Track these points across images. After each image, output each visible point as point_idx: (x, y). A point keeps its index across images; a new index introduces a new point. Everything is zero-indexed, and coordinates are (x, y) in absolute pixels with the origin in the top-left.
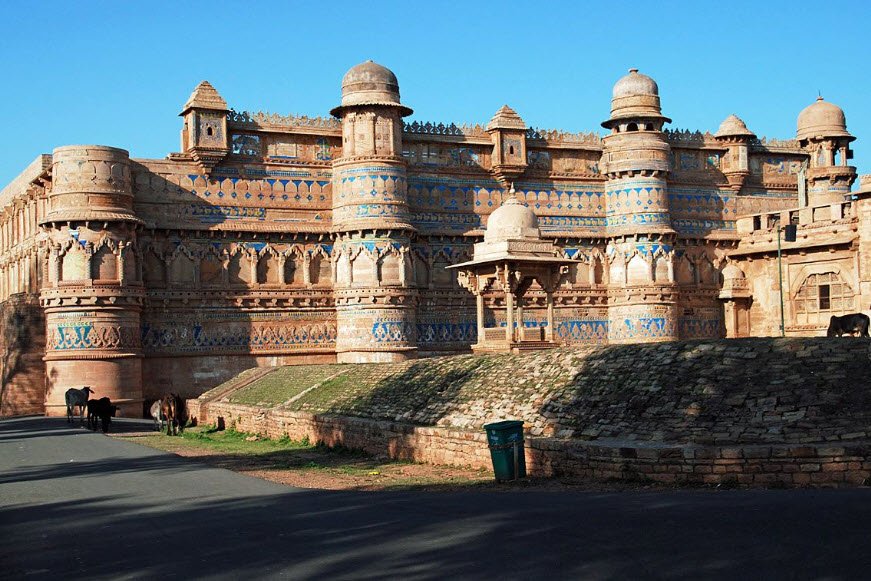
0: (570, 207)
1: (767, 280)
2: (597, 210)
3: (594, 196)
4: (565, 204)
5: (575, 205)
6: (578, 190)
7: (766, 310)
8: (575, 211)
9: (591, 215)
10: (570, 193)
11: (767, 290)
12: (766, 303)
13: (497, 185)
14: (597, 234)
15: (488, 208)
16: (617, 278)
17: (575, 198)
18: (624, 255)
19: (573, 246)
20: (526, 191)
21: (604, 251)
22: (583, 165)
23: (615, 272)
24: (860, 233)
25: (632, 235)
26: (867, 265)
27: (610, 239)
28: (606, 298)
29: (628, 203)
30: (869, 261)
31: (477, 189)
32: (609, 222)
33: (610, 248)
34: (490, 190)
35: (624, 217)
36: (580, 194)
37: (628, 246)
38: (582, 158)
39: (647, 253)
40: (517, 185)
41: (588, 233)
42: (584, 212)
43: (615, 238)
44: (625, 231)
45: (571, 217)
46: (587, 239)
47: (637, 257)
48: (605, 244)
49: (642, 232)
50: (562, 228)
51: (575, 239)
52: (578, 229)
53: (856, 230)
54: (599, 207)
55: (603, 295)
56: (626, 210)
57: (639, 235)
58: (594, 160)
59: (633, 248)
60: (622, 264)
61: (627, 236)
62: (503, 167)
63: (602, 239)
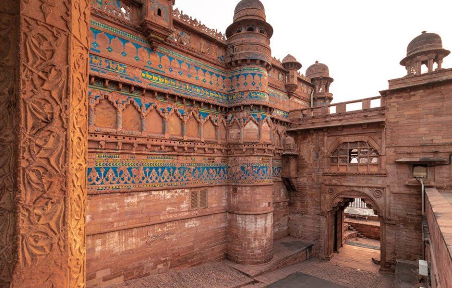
0: (204, 81)
1: (310, 146)
2: (222, 88)
3: (220, 77)
4: (201, 78)
5: (208, 80)
6: (211, 70)
7: (308, 162)
8: (207, 85)
9: (218, 90)
10: (205, 71)
11: (310, 151)
12: (309, 158)
13: (145, 45)
14: (222, 105)
15: (134, 62)
16: (234, 137)
17: (208, 76)
18: (242, 119)
19: (203, 110)
20: (171, 59)
21: (226, 118)
22: (215, 53)
23: (233, 132)
24: (387, 116)
25: (249, 106)
26: (392, 137)
27: (230, 109)
28: (227, 151)
29: (246, 84)
30: (394, 134)
31: (125, 41)
32: (230, 98)
33: (230, 115)
34: (138, 46)
35: (243, 92)
36: (211, 73)
37: (244, 114)
38: (214, 48)
39: (258, 120)
40: (161, 48)
41: (216, 103)
42: (213, 87)
43: (236, 107)
44: (245, 103)
45: (205, 88)
46: (216, 106)
47: (251, 122)
48: (227, 113)
49: (257, 103)
50: (197, 94)
51: (208, 105)
52: (210, 97)
53: (383, 114)
54: (224, 87)
55: (224, 148)
56: (243, 88)
57: (254, 105)
58: (221, 53)
59: (248, 115)
60: (239, 128)
61: (245, 106)
62: (152, 24)
63: (226, 108)
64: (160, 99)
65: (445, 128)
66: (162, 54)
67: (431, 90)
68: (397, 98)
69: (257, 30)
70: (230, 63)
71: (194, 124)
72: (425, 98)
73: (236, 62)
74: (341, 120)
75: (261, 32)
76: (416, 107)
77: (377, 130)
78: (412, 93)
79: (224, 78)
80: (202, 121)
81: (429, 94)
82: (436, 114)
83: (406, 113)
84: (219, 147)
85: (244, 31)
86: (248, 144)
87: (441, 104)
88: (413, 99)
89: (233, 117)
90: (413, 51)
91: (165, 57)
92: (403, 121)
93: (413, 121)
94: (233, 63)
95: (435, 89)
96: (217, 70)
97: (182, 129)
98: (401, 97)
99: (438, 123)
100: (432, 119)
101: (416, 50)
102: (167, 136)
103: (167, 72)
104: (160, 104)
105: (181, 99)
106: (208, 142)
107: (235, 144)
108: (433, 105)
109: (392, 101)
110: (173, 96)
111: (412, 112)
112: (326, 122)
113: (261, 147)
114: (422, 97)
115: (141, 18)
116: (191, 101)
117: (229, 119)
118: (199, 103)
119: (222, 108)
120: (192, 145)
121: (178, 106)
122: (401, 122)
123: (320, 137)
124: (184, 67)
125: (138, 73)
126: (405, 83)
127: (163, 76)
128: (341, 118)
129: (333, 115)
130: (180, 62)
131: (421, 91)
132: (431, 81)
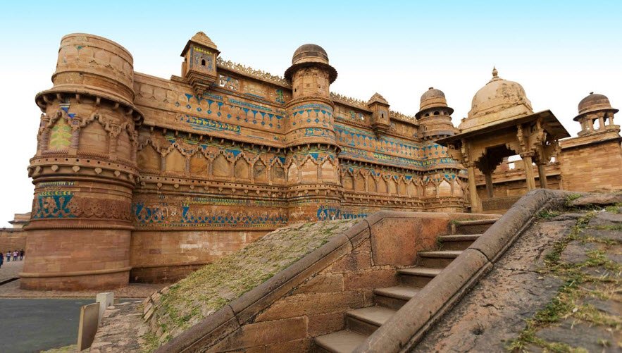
0: (406, 153)
3: (416, 149)
4: (404, 152)
6: (409, 145)
8: (408, 156)
9: (416, 159)
10: (406, 146)
13: (373, 136)
14: (419, 169)
15: (369, 148)
16: (431, 193)
17: (408, 149)
18: (437, 180)
19: (408, 174)
20: (387, 142)
21: (422, 179)
22: (411, 132)
23: (430, 190)
24: (562, 170)
25: (442, 169)
26: (569, 187)
27: (426, 172)
28: (425, 204)
29: (437, 153)
30: (570, 185)
31: (364, 136)
32: (424, 164)
33: (425, 177)
34: (370, 138)
35: (435, 160)
36: (410, 147)
37: (438, 176)
38: (410, 129)
39: (450, 179)
40: (383, 137)
41: (415, 169)
42: (412, 157)
43: (431, 171)
44: (438, 167)
45: (407, 159)
46: (416, 171)
47: (444, 181)
48: (423, 175)
49: (448, 167)
50: (403, 164)
51: (410, 171)
52: (411, 165)
53: (558, 169)
54: (419, 156)
55: (424, 202)
56: (435, 156)
57: (446, 169)
58: (415, 131)
59: (441, 176)
60: (435, 185)
61: (438, 170)
62: (379, 124)
63: (422, 172)
64: (384, 170)
65: (613, 178)
66: (382, 140)
67: (596, 148)
68: (568, 154)
69: (442, 113)
70: (423, 138)
71: (404, 185)
72: (593, 154)
73: (428, 137)
74: (520, 175)
75: (445, 114)
76: (586, 161)
77: (555, 182)
78: (581, 150)
79: (418, 149)
80: (408, 182)
81: (595, 151)
82: (604, 167)
83: (578, 167)
84: (420, 201)
85: (431, 114)
86: (444, 198)
87: (607, 158)
88: (582, 155)
89: (428, 178)
90: (583, 110)
91: (384, 142)
92: (577, 174)
93: (585, 173)
94: (425, 138)
95: (600, 147)
96: (414, 144)
97: (397, 189)
98: (571, 154)
99: (606, 174)
100: (600, 171)
101: (586, 109)
102: (390, 195)
103: (385, 151)
104: (384, 173)
105: (395, 168)
106: (413, 198)
107: (432, 199)
108: (599, 160)
109: (565, 157)
110: (391, 167)
111: (584, 166)
112: (507, 177)
113: (454, 200)
114: (590, 153)
115: (371, 120)
116: (400, 169)
117: (424, 180)
118: (405, 170)
119: (419, 172)
120: (404, 200)
121: (393, 174)
122: (575, 175)
123: (503, 191)
124: (394, 146)
125: (372, 155)
126: (573, 143)
127: (384, 155)
128: (520, 173)
129: (513, 171)
130: (392, 143)
131: (588, 149)
132: (595, 140)
